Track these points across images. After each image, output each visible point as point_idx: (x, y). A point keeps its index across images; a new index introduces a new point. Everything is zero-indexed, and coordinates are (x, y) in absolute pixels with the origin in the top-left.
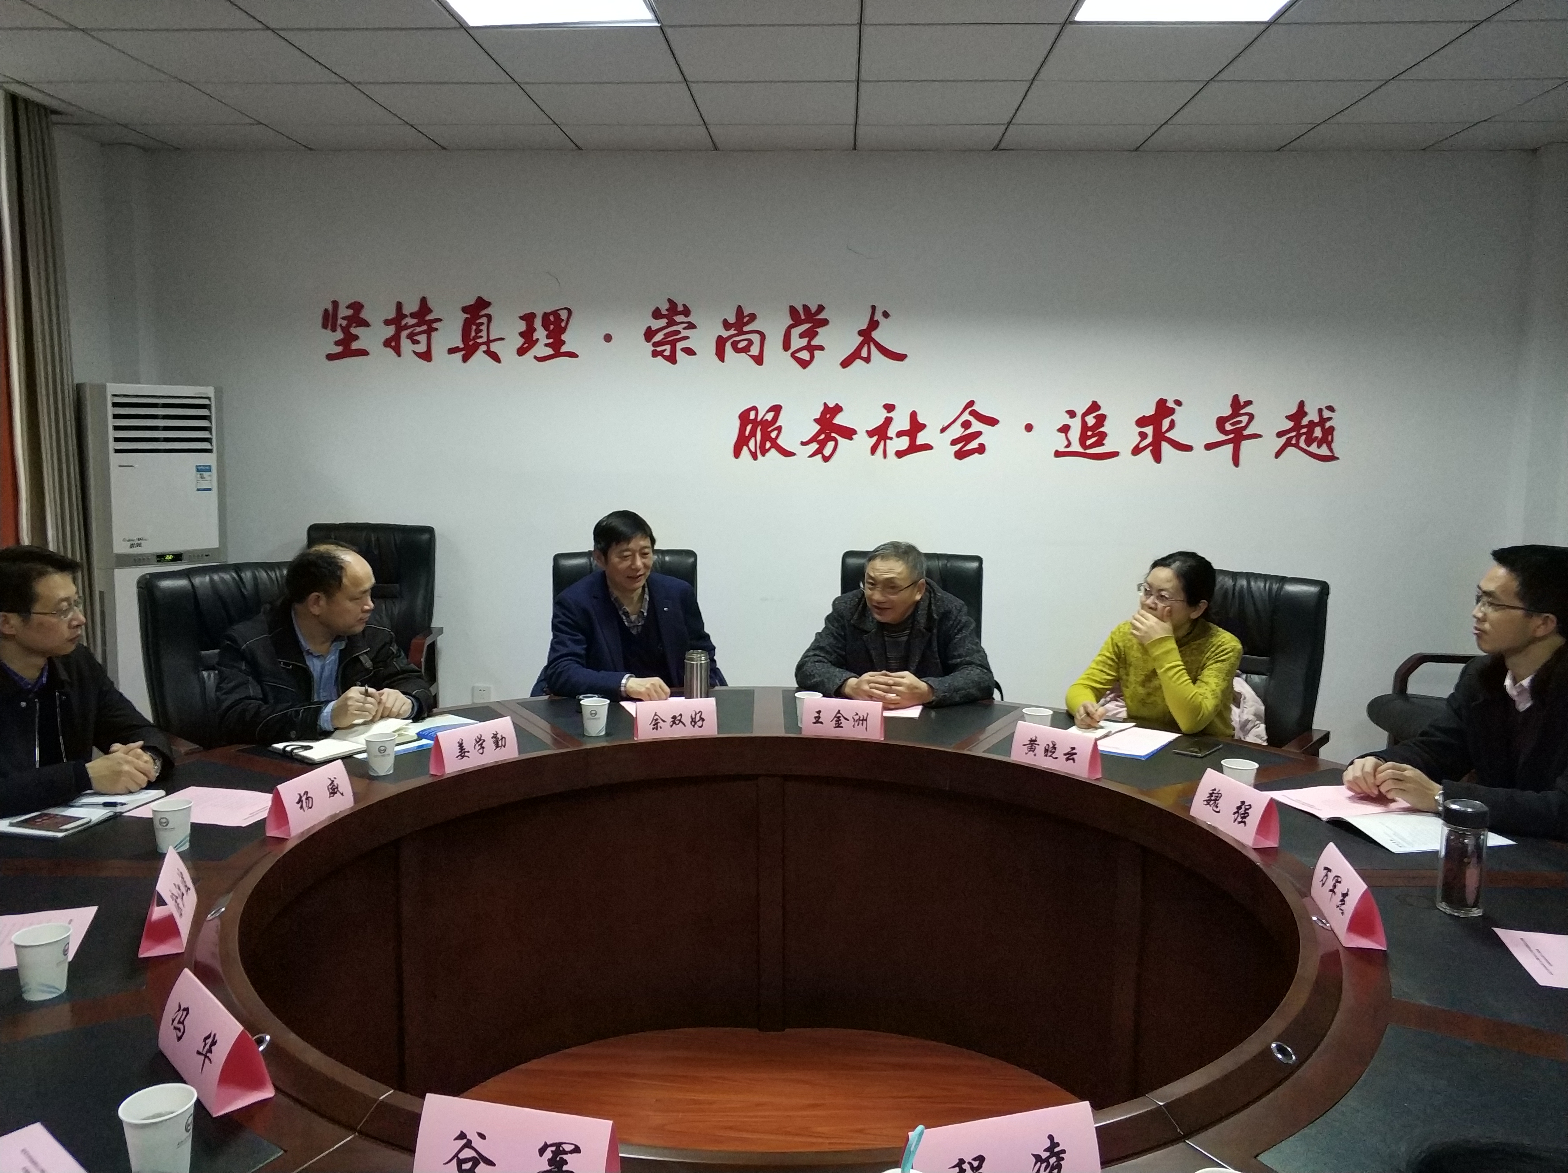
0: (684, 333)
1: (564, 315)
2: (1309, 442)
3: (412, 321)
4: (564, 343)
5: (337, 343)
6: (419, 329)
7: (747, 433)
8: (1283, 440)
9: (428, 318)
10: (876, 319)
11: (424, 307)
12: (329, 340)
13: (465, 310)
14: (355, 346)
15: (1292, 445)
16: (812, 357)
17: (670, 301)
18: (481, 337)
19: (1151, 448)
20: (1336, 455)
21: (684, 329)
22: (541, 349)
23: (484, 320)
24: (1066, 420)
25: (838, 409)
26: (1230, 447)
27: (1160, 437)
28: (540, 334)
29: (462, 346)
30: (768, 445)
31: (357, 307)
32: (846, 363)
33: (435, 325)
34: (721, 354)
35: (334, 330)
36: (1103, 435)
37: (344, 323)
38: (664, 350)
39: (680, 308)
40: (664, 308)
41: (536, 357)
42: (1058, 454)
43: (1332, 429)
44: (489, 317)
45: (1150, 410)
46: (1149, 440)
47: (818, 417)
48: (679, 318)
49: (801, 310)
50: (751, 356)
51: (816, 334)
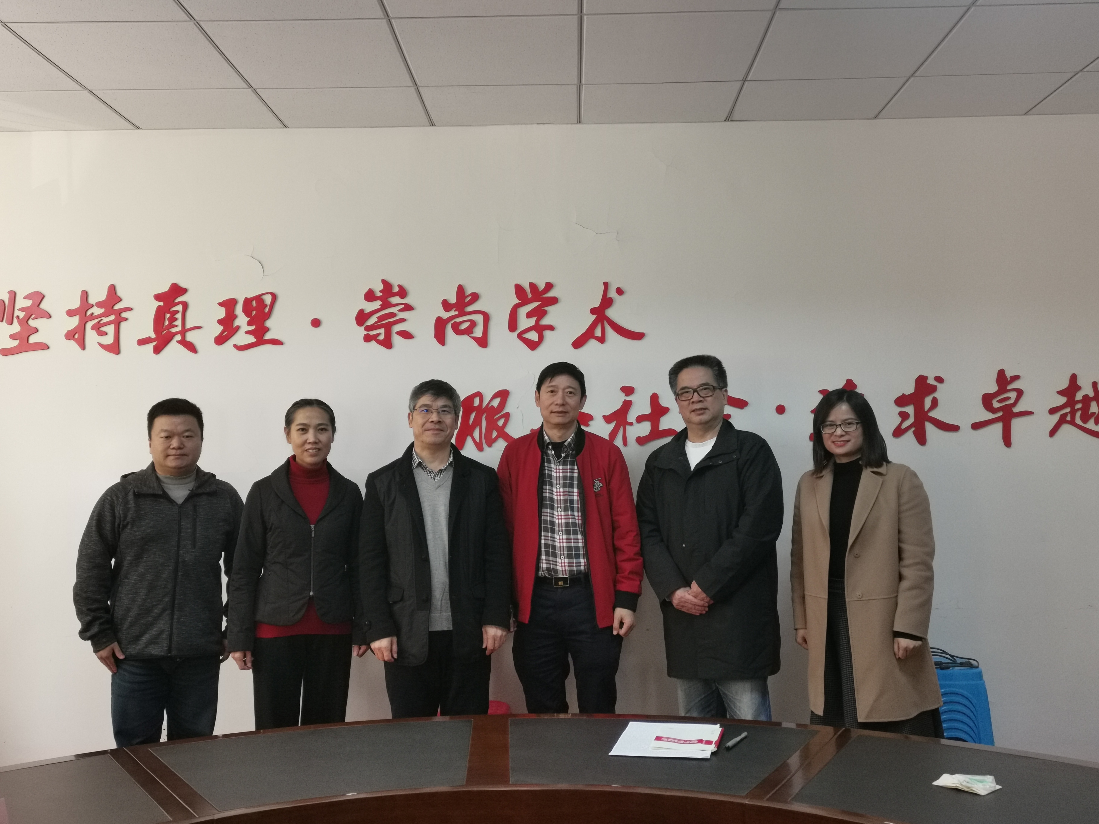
0: (401, 315)
1: (268, 299)
2: (1085, 418)
3: (97, 311)
4: (267, 330)
5: (13, 337)
6: (105, 320)
7: (471, 422)
8: (1056, 417)
9: (117, 307)
10: (608, 296)
11: (113, 296)
12: (5, 334)
13: (158, 297)
14: (33, 339)
15: (1068, 423)
16: (541, 338)
17: (384, 282)
18: (176, 326)
19: (913, 429)
21: (400, 310)
22: (242, 338)
23: (179, 308)
27: (922, 417)
28: (242, 320)
29: (153, 336)
30: (495, 434)
31: (38, 297)
32: (578, 343)
33: (124, 315)
34: (440, 338)
35: (10, 323)
37: (22, 315)
38: (379, 334)
39: (396, 289)
40: (378, 288)
41: (235, 346)
44: (185, 306)
45: (909, 389)
46: (911, 420)
48: (395, 300)
49: (527, 288)
50: (474, 338)
51: (545, 313)
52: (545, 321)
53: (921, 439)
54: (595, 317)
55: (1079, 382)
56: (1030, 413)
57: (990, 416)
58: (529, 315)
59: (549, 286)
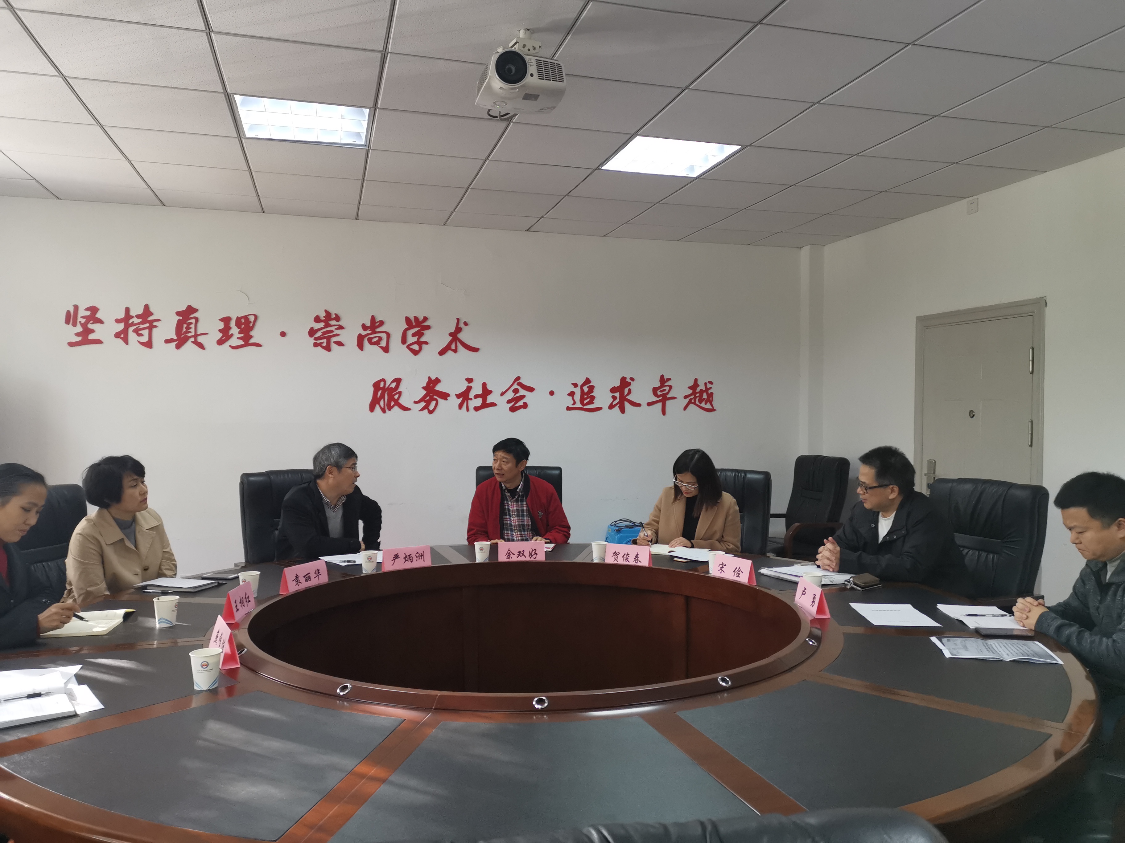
0: (336, 332)
1: (252, 319)
2: (700, 402)
3: (136, 320)
4: (251, 337)
5: (77, 335)
6: (142, 326)
7: (379, 396)
8: (687, 400)
9: (150, 318)
10: (459, 326)
11: (147, 311)
12: (71, 332)
13: (178, 314)
14: (91, 337)
15: (692, 403)
16: (420, 349)
17: (326, 311)
18: (191, 332)
19: (619, 405)
20: (715, 408)
21: (336, 329)
22: (235, 341)
23: (193, 321)
24: (573, 389)
25: (437, 381)
26: (660, 405)
27: (623, 399)
28: (235, 330)
29: (175, 338)
30: (393, 403)
31: (94, 310)
32: (442, 353)
33: (155, 324)
34: (361, 346)
35: (74, 325)
36: (593, 398)
37: (83, 321)
38: (323, 343)
40: (322, 315)
41: (230, 346)
42: (568, 409)
43: (712, 394)
44: (197, 320)
45: (617, 384)
46: (617, 401)
47: (425, 385)
48: (333, 322)
49: (413, 319)
50: (381, 347)
51: (423, 334)
52: (423, 339)
53: (623, 410)
54: (451, 338)
55: (698, 383)
56: (675, 398)
57: (656, 399)
58: (414, 335)
59: (425, 319)
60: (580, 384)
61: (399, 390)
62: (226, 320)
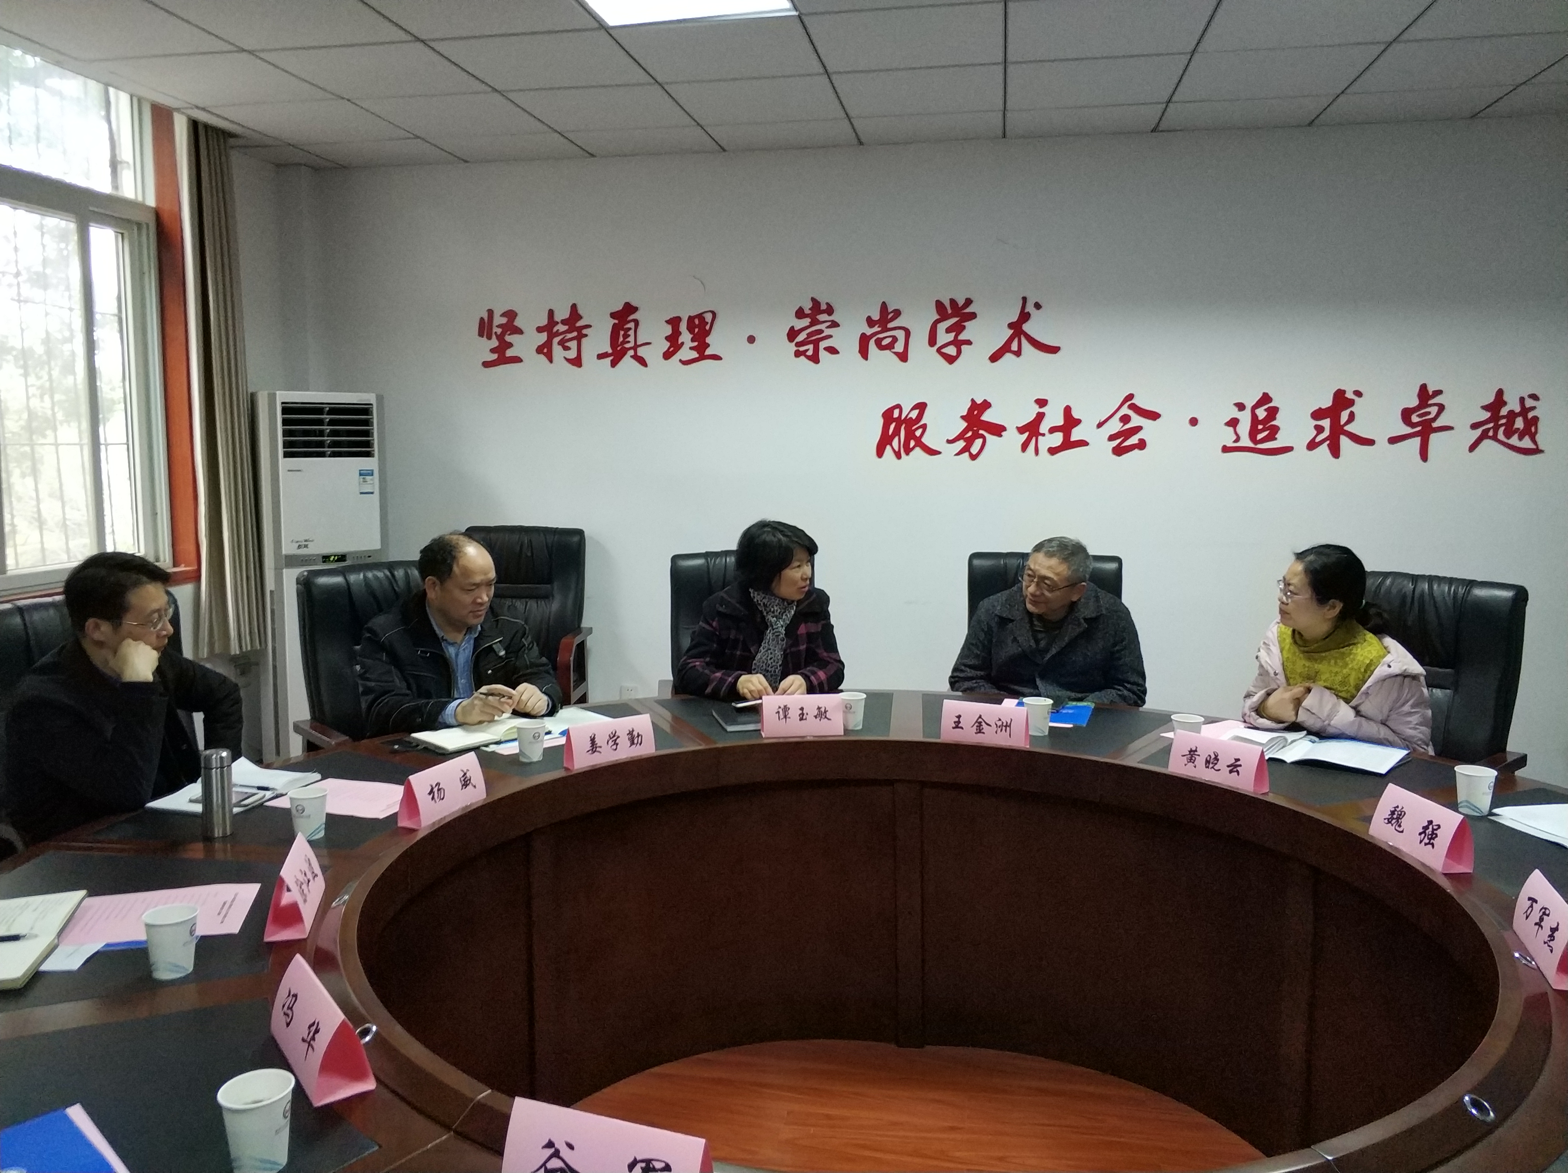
0: (827, 332)
1: (708, 317)
2: (1508, 434)
3: (561, 328)
4: (708, 345)
5: (493, 351)
6: (569, 336)
7: (891, 432)
8: (1479, 432)
9: (580, 324)
10: (1026, 311)
11: (575, 314)
12: (485, 348)
13: (613, 315)
14: (509, 353)
15: (1490, 438)
16: (959, 352)
17: (813, 300)
18: (629, 342)
19: (1328, 442)
20: (1541, 447)
22: (686, 353)
23: (631, 325)
24: (1235, 413)
25: (986, 405)
27: (1337, 431)
28: (686, 337)
29: (610, 351)
30: (912, 443)
31: (511, 315)
32: (995, 357)
33: (585, 331)
34: (864, 352)
35: (489, 338)
36: (1275, 430)
37: (499, 331)
38: (807, 350)
39: (824, 307)
40: (807, 306)
41: (680, 361)
42: (1226, 449)
43: (1536, 419)
44: (636, 322)
45: (1327, 402)
46: (1326, 433)
47: (965, 414)
48: (823, 317)
49: (947, 304)
50: (895, 353)
51: (963, 328)
52: (964, 336)
53: (1335, 451)
54: (1011, 332)
55: (1506, 397)
56: (1450, 428)
57: (1408, 430)
58: (948, 330)
60: (1249, 404)
61: (922, 423)
62: (674, 322)
